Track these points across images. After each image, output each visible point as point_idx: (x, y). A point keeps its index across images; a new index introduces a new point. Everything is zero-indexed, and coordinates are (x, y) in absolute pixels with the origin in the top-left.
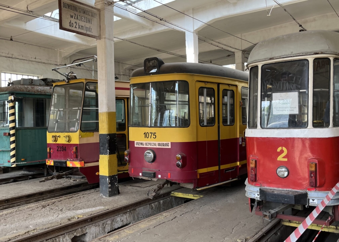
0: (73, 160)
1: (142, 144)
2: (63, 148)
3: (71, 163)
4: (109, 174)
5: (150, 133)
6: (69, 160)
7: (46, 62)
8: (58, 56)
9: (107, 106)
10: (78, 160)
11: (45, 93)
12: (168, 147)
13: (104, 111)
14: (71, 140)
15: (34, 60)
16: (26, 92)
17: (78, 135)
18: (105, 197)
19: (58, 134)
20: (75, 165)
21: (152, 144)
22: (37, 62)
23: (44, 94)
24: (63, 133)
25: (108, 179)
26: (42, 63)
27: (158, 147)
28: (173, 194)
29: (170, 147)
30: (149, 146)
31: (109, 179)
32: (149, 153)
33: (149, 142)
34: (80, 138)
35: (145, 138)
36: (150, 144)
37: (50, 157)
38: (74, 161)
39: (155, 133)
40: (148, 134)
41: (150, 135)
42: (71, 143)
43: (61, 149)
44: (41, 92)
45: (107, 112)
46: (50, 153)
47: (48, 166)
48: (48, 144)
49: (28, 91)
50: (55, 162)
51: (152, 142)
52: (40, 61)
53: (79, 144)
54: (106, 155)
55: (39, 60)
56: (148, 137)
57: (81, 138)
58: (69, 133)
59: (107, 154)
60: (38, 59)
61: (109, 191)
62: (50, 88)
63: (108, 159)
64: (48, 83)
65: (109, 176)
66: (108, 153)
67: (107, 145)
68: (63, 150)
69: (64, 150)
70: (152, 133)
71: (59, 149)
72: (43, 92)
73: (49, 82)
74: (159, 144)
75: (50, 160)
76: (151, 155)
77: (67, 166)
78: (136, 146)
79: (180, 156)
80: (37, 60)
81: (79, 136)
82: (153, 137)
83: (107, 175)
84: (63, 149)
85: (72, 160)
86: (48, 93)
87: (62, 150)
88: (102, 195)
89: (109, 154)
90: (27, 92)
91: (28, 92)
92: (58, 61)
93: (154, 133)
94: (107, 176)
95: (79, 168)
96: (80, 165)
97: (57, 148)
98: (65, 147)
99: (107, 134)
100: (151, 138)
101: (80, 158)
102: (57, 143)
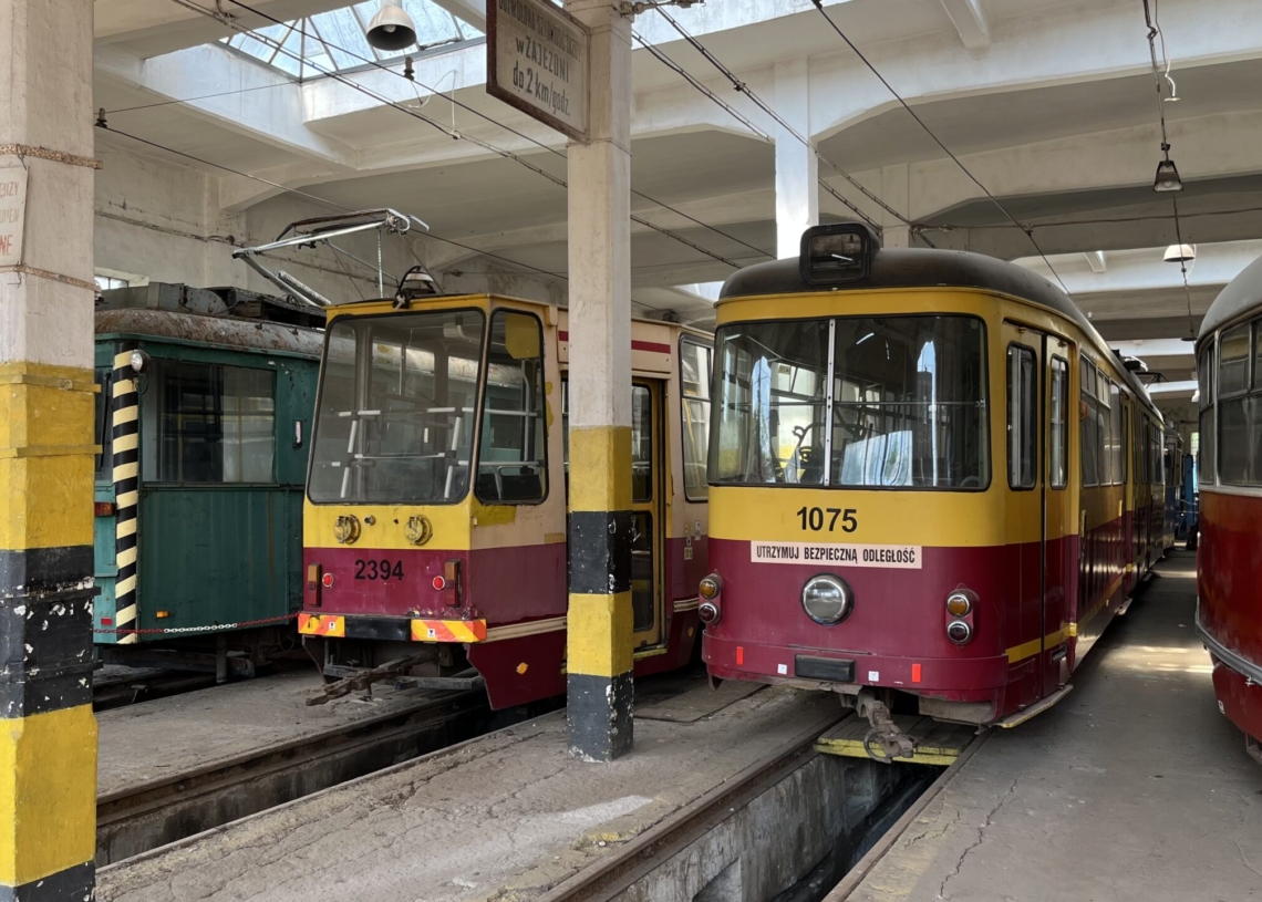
0: (442, 617)
1: (786, 551)
2: (390, 567)
3: (429, 626)
4: (613, 671)
5: (829, 510)
6: (417, 613)
7: (161, 222)
8: (205, 202)
9: (611, 405)
10: (465, 614)
11: (242, 344)
12: (908, 565)
13: (599, 424)
14: (431, 536)
15: (119, 212)
16: (178, 339)
17: (468, 515)
18: (592, 760)
19: (361, 512)
20: (450, 633)
21: (839, 554)
22: (129, 221)
23: (241, 348)
24: (391, 507)
25: (609, 688)
26: (146, 226)
27: (861, 563)
28: (827, 744)
29: (918, 565)
30: (824, 562)
31: (612, 689)
32: (827, 587)
33: (820, 546)
34: (473, 527)
35: (804, 527)
36: (828, 553)
37: (319, 603)
38: (448, 618)
39: (854, 511)
40: (816, 514)
41: (828, 517)
42: (430, 546)
43: (378, 569)
44: (229, 342)
45: (609, 427)
46: (319, 585)
47: (306, 639)
48: (309, 549)
49: (184, 334)
50: (349, 624)
51: (834, 546)
52: (139, 217)
53: (471, 552)
54: (602, 593)
55: (138, 213)
56: (816, 524)
57: (478, 529)
58: (420, 507)
59: (609, 589)
60: (132, 209)
61: (612, 736)
62: (257, 327)
63: (612, 609)
64: (241, 308)
65: (613, 678)
66: (612, 587)
67: (608, 556)
68: (385, 575)
69: (394, 574)
70: (838, 511)
71: (369, 571)
72: (238, 341)
73: (241, 303)
74: (869, 555)
75: (322, 617)
76: (835, 592)
77: (414, 639)
78: (755, 559)
79: (964, 597)
80: (128, 214)
81: (472, 517)
82: (845, 528)
83: (608, 673)
84: (389, 570)
85: (433, 617)
86: (252, 346)
87: (380, 573)
88: (578, 754)
89: (615, 591)
90: (181, 337)
91: (186, 337)
92: (205, 223)
93: (847, 511)
94: (608, 678)
95: (468, 649)
96: (475, 633)
97: (353, 568)
98: (400, 563)
99: (610, 512)
100: (831, 529)
101: (474, 606)
102: (358, 545)
